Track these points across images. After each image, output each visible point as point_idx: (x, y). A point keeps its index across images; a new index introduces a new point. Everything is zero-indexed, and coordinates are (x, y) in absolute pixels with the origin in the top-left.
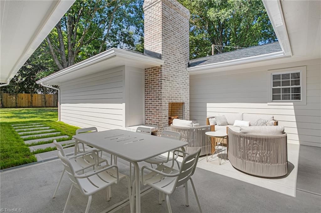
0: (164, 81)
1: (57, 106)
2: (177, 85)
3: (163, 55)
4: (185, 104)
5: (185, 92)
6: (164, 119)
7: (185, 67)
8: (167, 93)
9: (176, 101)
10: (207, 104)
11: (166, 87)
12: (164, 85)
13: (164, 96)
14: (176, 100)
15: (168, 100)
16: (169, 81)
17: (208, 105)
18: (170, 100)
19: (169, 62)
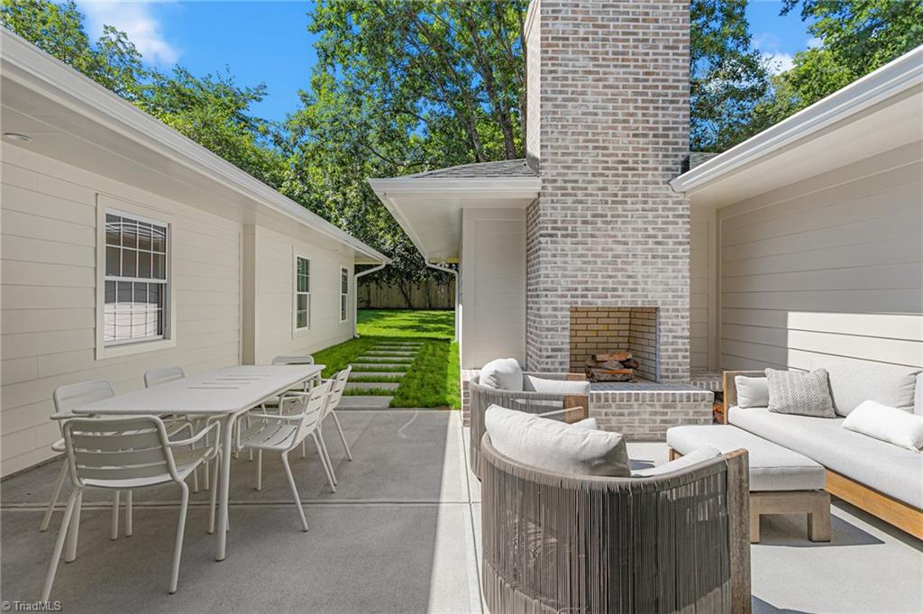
0: (549, 239)
1: (454, 309)
2: (614, 246)
3: (545, 160)
4: (662, 314)
5: (661, 270)
6: (548, 357)
7: (661, 180)
8: (564, 276)
9: (611, 303)
10: (790, 314)
11: (558, 259)
12: (549, 253)
13: (549, 285)
14: (609, 300)
15: (569, 299)
16: (575, 236)
17: (794, 319)
18: (580, 300)
19: (576, 177)
